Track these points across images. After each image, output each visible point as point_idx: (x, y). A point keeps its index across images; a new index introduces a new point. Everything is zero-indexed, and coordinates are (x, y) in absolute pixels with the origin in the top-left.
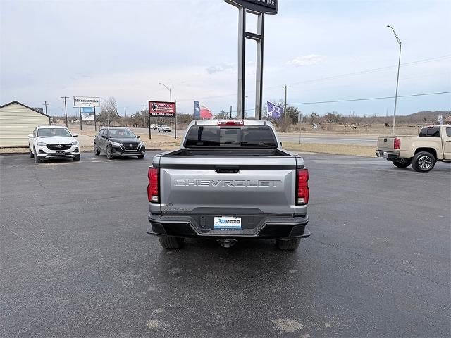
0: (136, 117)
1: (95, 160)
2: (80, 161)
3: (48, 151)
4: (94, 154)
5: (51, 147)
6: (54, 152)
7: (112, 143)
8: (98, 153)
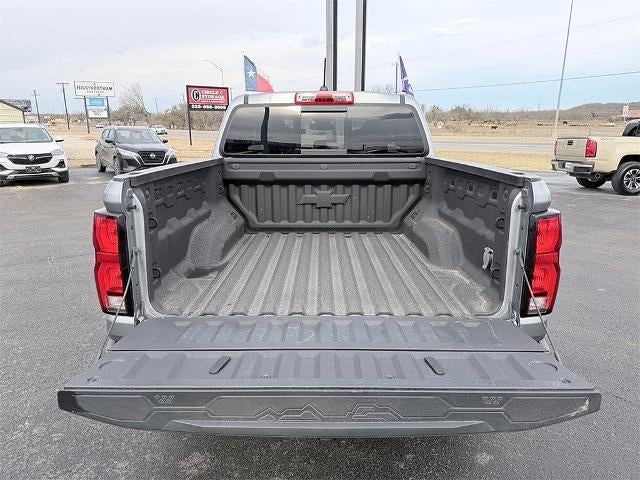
0: (173, 114)
1: (96, 180)
2: (71, 183)
3: (11, 166)
4: (97, 170)
5: (16, 160)
6: (23, 167)
7: (122, 152)
8: (103, 169)
